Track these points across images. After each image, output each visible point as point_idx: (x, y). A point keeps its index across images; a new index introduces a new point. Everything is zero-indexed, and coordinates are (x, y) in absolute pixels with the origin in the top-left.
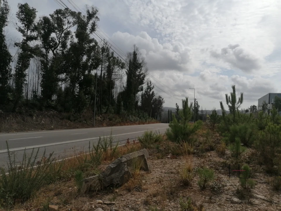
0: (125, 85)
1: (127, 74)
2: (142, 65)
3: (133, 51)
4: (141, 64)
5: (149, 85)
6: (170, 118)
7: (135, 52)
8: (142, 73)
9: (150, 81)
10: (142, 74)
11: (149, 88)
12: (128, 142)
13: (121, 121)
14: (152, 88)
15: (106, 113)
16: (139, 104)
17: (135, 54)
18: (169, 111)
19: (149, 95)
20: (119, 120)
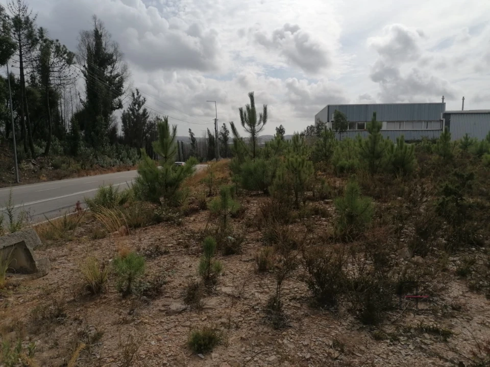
0: (84, 97)
1: (85, 75)
2: (114, 58)
3: (93, 28)
4: (112, 56)
5: (136, 96)
6: (182, 155)
7: (96, 32)
8: (116, 73)
9: (137, 90)
10: (117, 75)
11: (137, 102)
12: (78, 209)
13: (79, 168)
14: (143, 103)
15: (44, 155)
16: (120, 133)
17: (98, 36)
18: (178, 142)
19: (137, 116)
20: (75, 165)
